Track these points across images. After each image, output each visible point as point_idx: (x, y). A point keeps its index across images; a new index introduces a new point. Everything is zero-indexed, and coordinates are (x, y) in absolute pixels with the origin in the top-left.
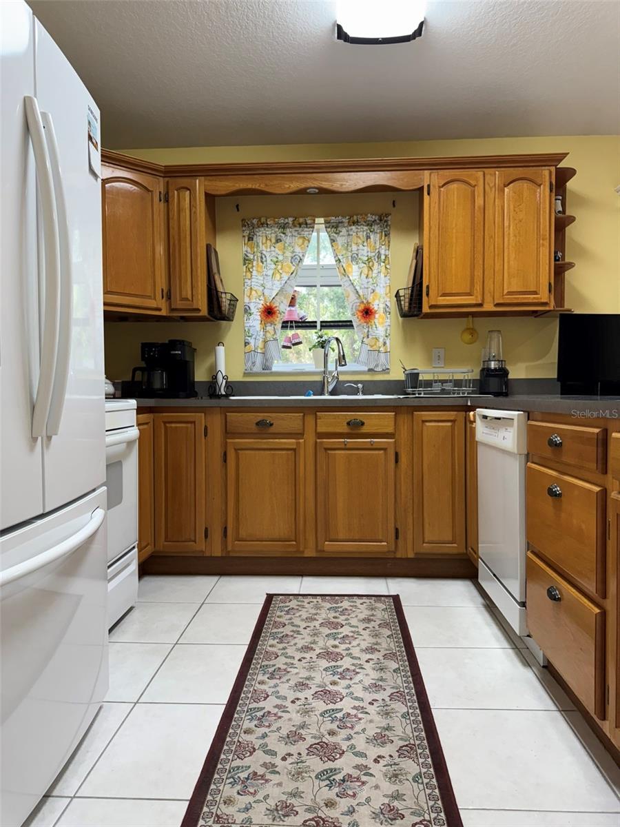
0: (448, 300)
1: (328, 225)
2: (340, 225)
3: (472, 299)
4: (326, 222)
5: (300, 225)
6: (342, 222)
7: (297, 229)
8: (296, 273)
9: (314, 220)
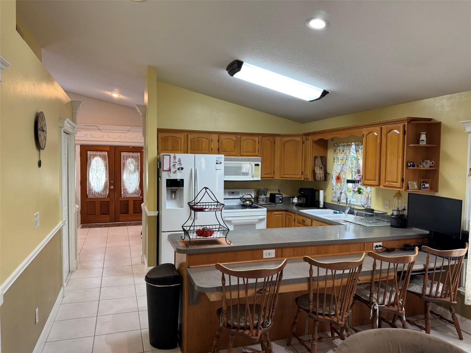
0: (368, 182)
1: (356, 145)
2: (359, 145)
3: (375, 183)
4: (355, 144)
5: (348, 145)
6: (359, 144)
7: (347, 147)
8: (346, 164)
9: (352, 143)
